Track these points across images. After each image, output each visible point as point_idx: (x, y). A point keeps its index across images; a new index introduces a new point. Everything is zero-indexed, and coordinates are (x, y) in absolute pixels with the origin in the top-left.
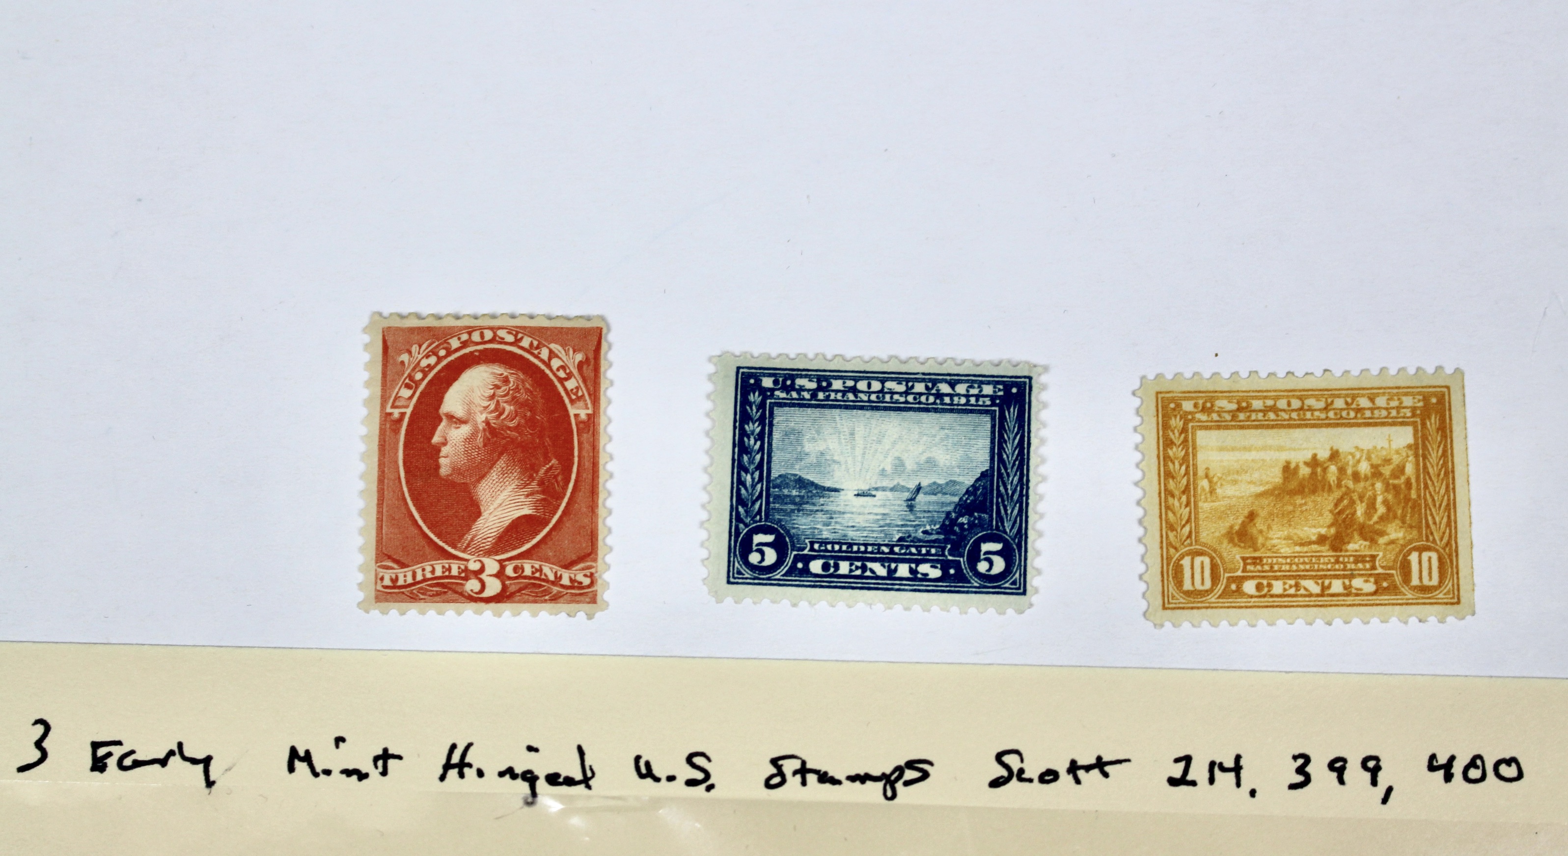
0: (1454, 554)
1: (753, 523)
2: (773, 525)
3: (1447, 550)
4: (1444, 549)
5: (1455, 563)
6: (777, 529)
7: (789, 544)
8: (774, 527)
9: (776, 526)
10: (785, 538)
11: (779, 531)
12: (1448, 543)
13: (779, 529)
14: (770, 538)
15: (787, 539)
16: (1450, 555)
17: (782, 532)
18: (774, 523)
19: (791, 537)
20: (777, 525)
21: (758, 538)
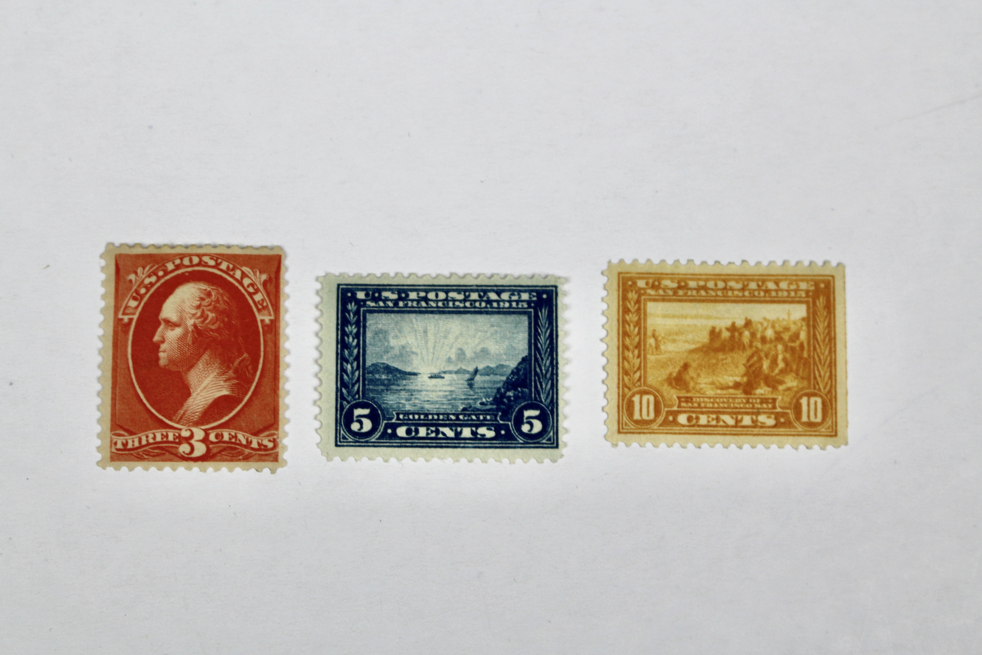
0: (834, 399)
1: (353, 401)
2: (368, 401)
3: (829, 396)
4: (826, 395)
5: (834, 406)
6: (371, 405)
7: (381, 415)
8: (369, 403)
9: (370, 402)
10: (377, 411)
11: (373, 406)
12: (830, 392)
13: (373, 404)
14: (366, 411)
15: (379, 412)
16: (831, 401)
17: (375, 406)
18: (369, 400)
19: (382, 410)
20: (372, 402)
21: (358, 412)
